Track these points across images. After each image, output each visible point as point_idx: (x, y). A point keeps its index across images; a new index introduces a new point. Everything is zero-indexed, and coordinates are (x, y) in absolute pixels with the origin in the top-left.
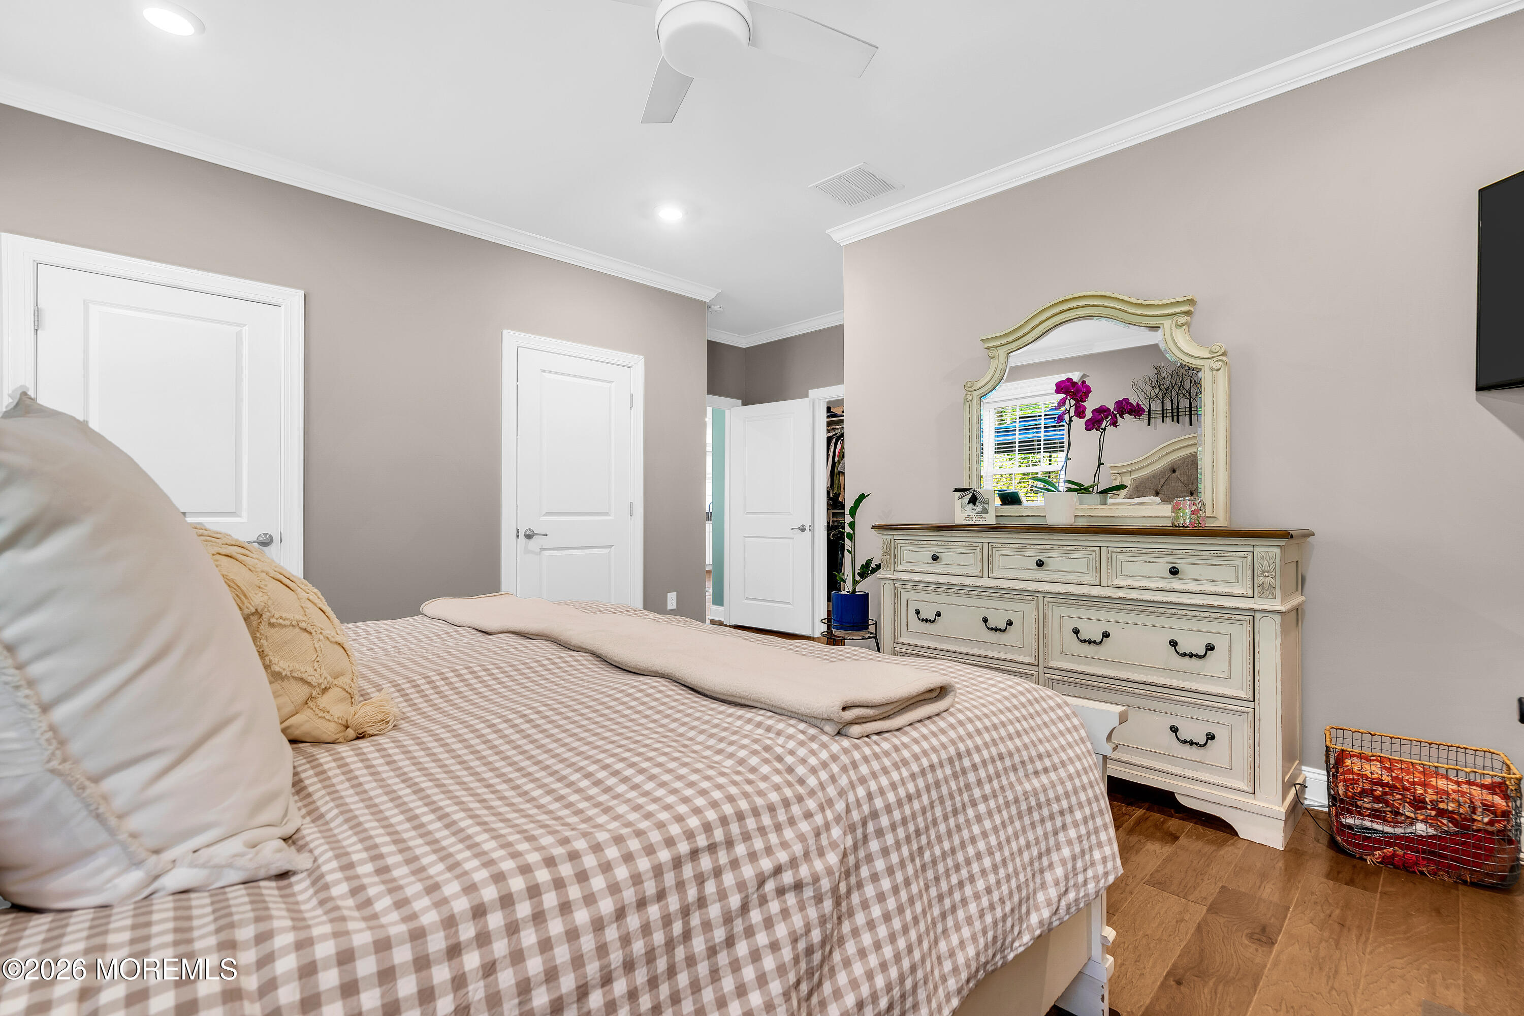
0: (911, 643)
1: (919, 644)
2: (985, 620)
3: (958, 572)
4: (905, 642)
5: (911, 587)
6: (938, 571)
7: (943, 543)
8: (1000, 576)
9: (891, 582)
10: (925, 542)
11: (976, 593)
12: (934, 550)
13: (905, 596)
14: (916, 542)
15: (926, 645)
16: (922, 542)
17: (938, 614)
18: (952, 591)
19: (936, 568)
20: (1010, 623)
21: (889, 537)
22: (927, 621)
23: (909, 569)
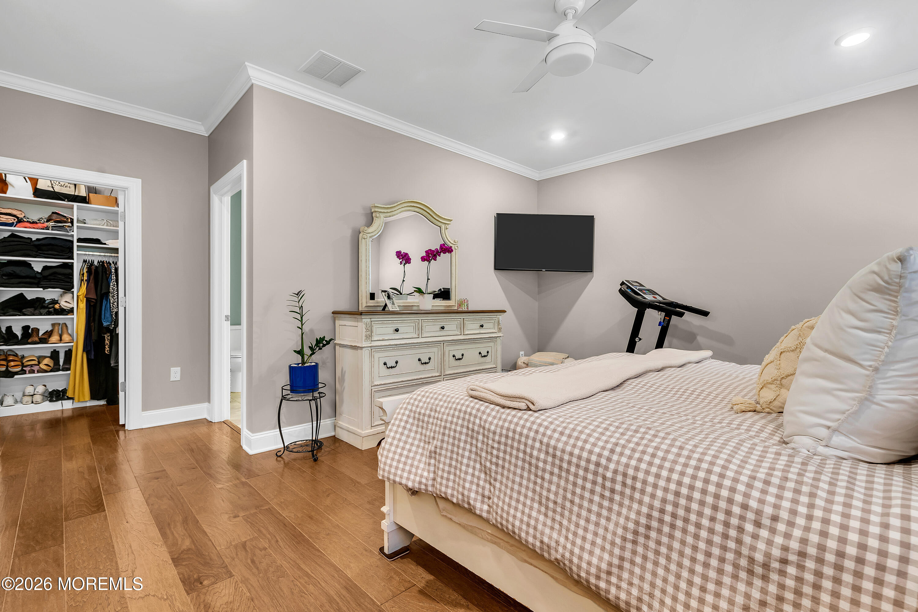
0: (383, 383)
1: (387, 382)
2: (419, 360)
3: (408, 337)
4: (379, 384)
5: (383, 349)
6: (398, 338)
7: (400, 321)
8: (427, 336)
9: (370, 349)
10: (391, 322)
11: (417, 346)
12: (396, 326)
13: (377, 355)
14: (386, 322)
15: (391, 382)
16: (389, 322)
17: (397, 362)
18: (405, 347)
19: (397, 336)
20: (430, 359)
21: (369, 320)
22: (392, 367)
23: (381, 339)
